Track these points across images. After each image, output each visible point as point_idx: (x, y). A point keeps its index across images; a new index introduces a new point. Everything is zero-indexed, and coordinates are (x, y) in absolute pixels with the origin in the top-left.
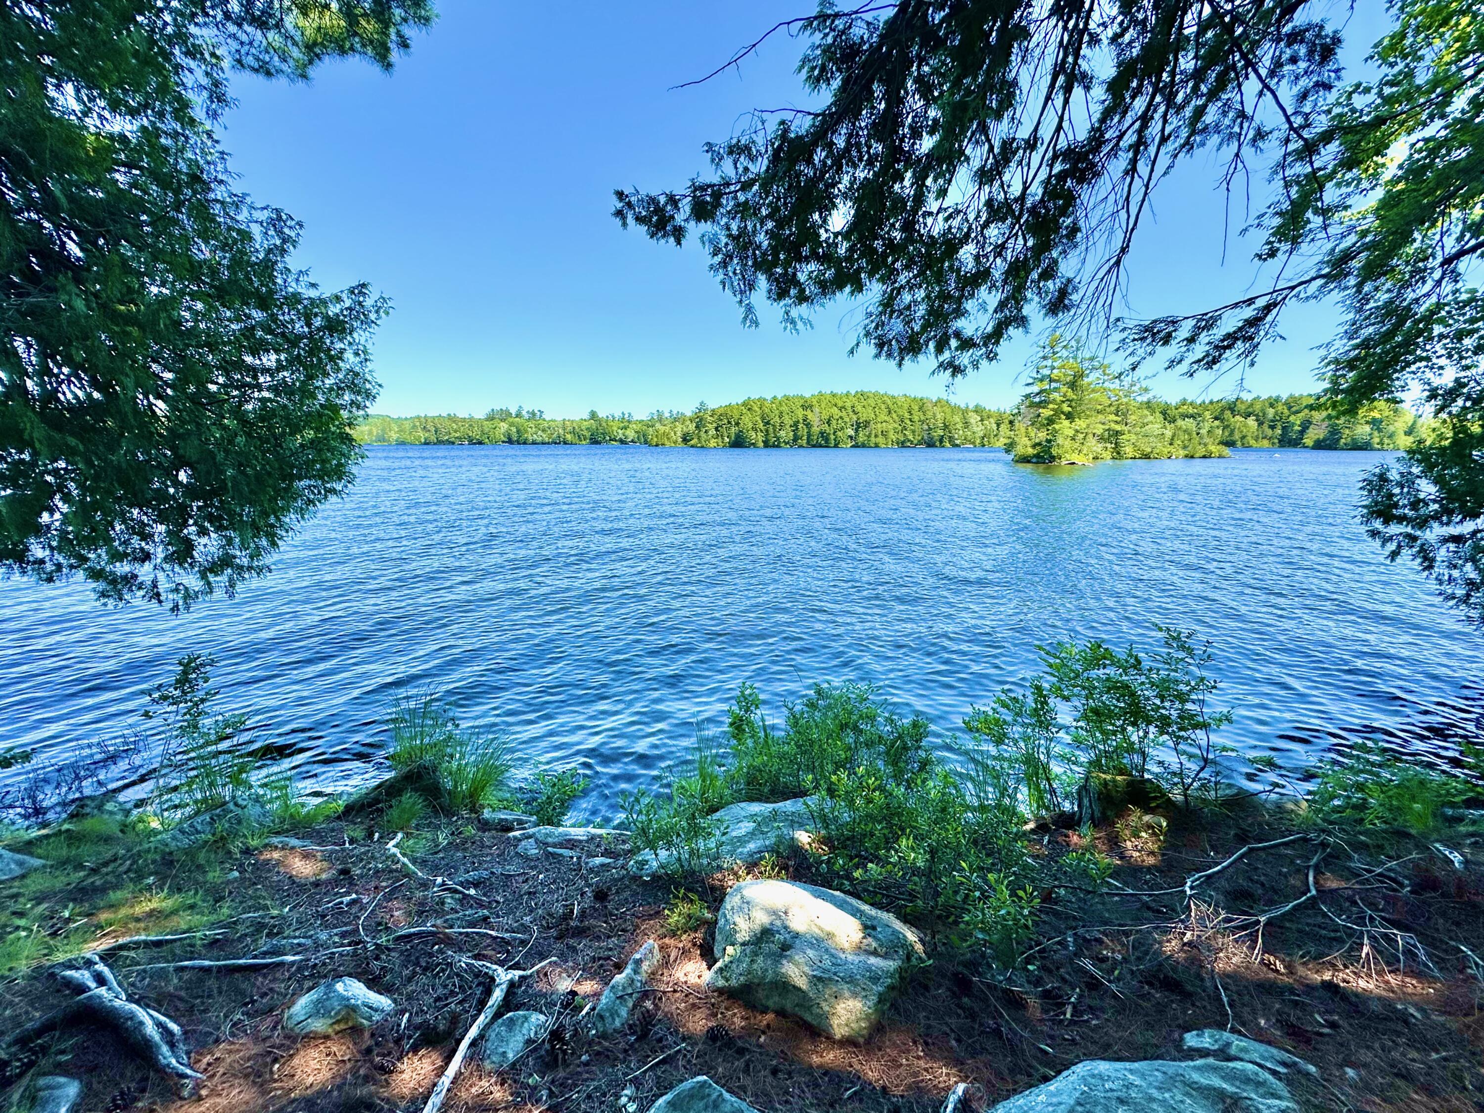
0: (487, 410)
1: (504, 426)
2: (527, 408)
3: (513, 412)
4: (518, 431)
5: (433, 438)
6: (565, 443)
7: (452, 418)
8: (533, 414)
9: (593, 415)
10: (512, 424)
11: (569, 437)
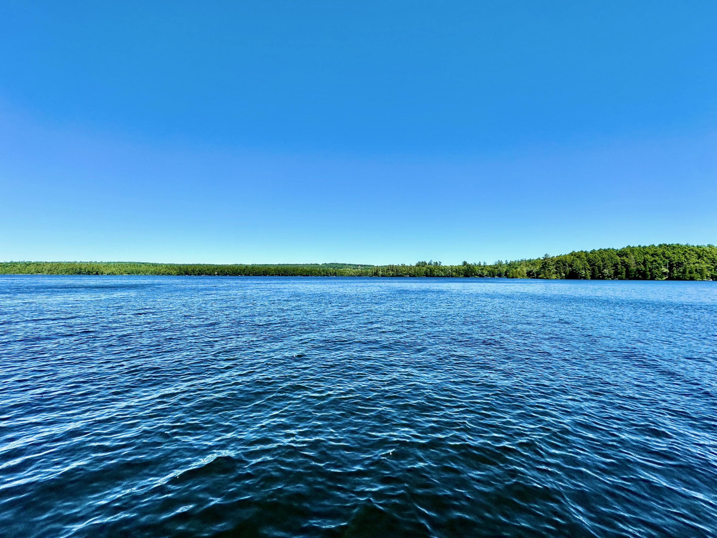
0: (417, 262)
1: (425, 269)
2: (434, 261)
3: (428, 262)
4: (431, 271)
5: (395, 274)
6: (452, 276)
7: (403, 266)
8: (437, 263)
9: (465, 263)
10: (428, 268)
11: (454, 274)
